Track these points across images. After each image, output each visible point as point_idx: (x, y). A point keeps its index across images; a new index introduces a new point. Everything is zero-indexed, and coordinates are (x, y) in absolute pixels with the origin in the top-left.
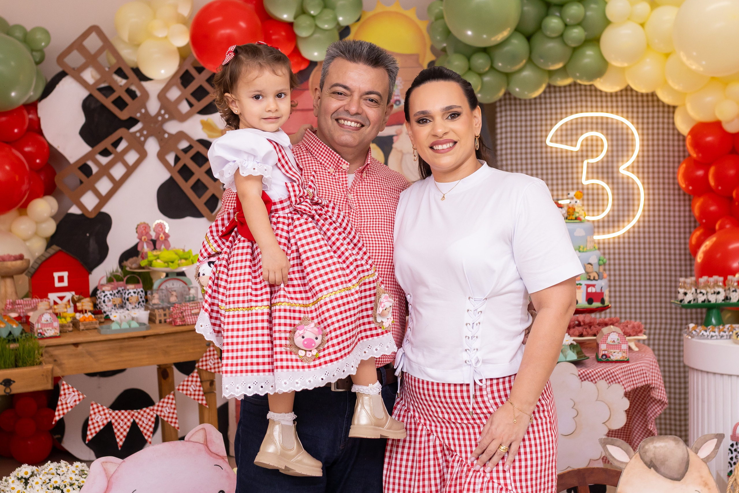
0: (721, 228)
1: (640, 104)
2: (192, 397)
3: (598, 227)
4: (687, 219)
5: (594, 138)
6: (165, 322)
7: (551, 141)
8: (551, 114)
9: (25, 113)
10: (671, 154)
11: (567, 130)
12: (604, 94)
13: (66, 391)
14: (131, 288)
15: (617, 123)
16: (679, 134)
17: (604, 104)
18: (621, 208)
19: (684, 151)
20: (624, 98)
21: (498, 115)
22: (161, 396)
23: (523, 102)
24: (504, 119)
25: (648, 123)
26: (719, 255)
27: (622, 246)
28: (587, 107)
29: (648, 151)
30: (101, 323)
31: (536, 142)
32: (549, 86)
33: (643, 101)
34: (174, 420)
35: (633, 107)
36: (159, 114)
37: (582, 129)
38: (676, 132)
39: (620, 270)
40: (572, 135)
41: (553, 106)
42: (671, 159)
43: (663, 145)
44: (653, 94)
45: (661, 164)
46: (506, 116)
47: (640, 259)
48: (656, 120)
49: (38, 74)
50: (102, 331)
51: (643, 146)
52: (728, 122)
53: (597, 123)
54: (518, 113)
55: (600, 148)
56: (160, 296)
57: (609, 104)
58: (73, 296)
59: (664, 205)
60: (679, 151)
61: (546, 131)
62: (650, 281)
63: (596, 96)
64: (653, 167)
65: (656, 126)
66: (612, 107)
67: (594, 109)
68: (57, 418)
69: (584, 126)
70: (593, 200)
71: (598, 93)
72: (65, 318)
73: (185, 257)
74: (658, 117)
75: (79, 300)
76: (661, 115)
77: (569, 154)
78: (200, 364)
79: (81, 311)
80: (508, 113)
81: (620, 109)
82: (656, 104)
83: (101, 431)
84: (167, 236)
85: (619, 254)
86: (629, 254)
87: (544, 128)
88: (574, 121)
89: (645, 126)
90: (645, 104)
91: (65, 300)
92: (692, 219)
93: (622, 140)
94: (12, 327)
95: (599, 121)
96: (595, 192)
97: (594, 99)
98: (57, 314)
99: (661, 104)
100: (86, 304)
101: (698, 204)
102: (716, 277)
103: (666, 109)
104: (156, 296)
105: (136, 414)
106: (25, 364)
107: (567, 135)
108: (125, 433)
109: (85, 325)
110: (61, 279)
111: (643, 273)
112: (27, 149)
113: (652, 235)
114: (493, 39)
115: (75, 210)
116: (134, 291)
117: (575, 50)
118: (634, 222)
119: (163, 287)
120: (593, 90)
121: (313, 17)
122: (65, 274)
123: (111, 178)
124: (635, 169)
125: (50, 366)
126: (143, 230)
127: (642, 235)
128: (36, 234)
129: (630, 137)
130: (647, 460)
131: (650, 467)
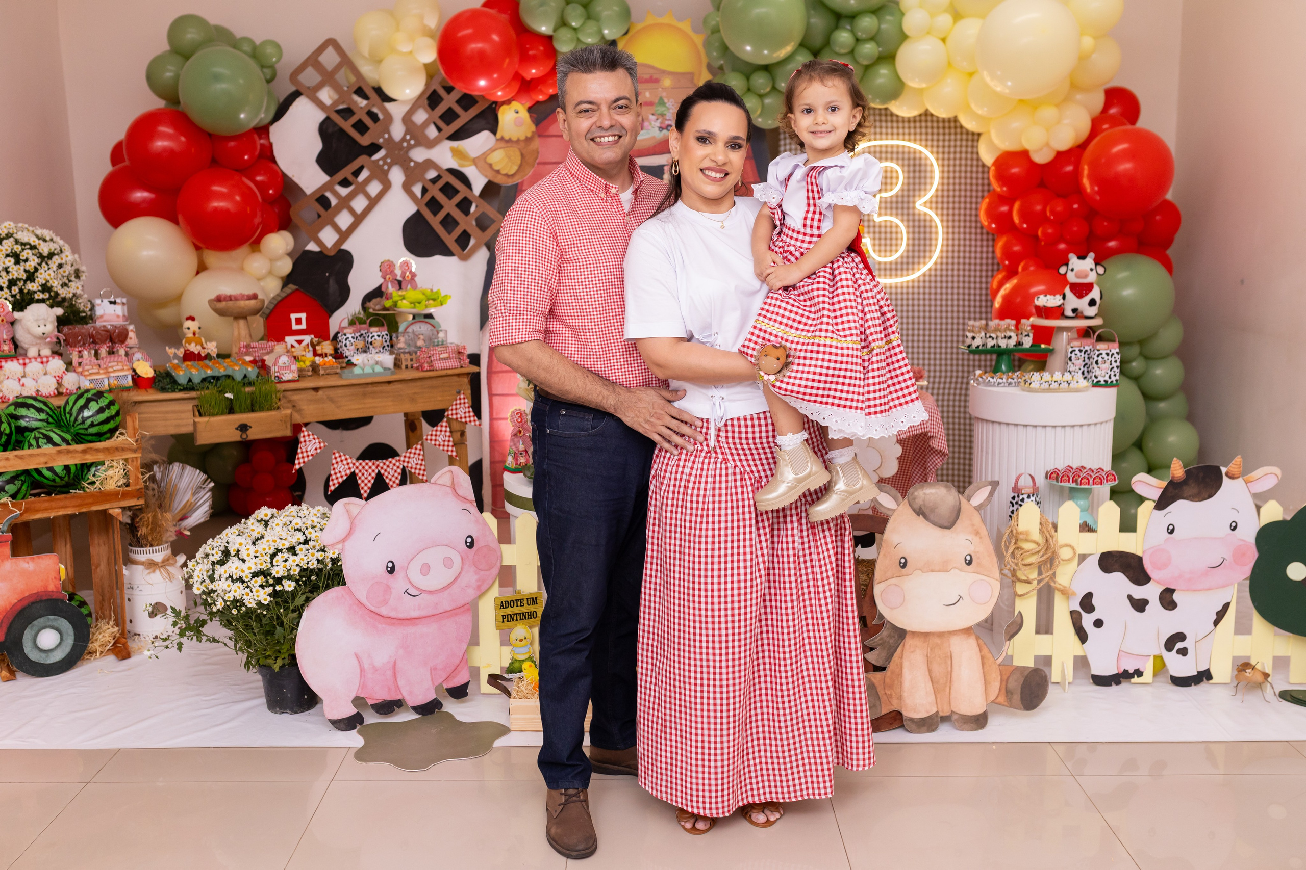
0: (1024, 269)
1: (941, 131)
2: (441, 448)
3: (891, 269)
4: (990, 261)
5: (889, 169)
6: (412, 367)
9: (256, 137)
10: (974, 187)
12: (900, 119)
13: (307, 438)
14: (375, 331)
15: (915, 153)
16: (984, 165)
17: (901, 131)
18: (916, 248)
19: (989, 185)
20: (923, 124)
22: (409, 446)
25: (949, 153)
26: (1018, 300)
27: (916, 290)
28: (881, 133)
29: (948, 184)
30: (342, 368)
33: (944, 128)
34: (422, 472)
35: (932, 134)
36: (403, 140)
38: (980, 163)
39: (913, 317)
42: (974, 194)
43: (966, 178)
44: (955, 120)
45: (963, 199)
47: (936, 306)
48: (958, 149)
49: (270, 93)
50: (344, 376)
51: (943, 178)
52: (1036, 151)
53: (892, 153)
55: (894, 181)
56: (406, 340)
57: (907, 131)
58: (312, 339)
59: (965, 245)
60: (983, 185)
62: (947, 330)
63: (892, 121)
64: (954, 202)
65: (958, 156)
66: (909, 134)
67: (889, 137)
68: (297, 467)
70: (886, 239)
71: (895, 118)
72: (304, 362)
73: (433, 297)
74: (961, 146)
75: (319, 344)
76: (964, 143)
78: (450, 413)
79: (321, 355)
81: (918, 137)
82: (958, 130)
83: (344, 481)
84: (413, 275)
85: (913, 299)
86: (924, 299)
89: (946, 156)
90: (947, 131)
91: (304, 344)
92: (996, 261)
93: (920, 171)
94: (247, 369)
95: (895, 150)
96: (888, 230)
97: (889, 124)
98: (295, 357)
99: (964, 131)
100: (327, 348)
101: (1000, 244)
102: (1008, 321)
103: (970, 137)
104: (402, 339)
105: (381, 465)
106: (261, 409)
108: (370, 485)
109: (325, 369)
110: (299, 321)
111: (938, 321)
112: (259, 178)
113: (950, 279)
114: (775, 55)
115: (312, 247)
116: (377, 334)
117: (867, 68)
118: (930, 264)
119: (410, 330)
120: (888, 115)
121: (575, 29)
122: (303, 316)
123: (352, 212)
124: (934, 205)
125: (288, 411)
126: (387, 268)
127: (939, 279)
128: (270, 273)
129: (928, 168)
130: (916, 507)
131: (918, 514)
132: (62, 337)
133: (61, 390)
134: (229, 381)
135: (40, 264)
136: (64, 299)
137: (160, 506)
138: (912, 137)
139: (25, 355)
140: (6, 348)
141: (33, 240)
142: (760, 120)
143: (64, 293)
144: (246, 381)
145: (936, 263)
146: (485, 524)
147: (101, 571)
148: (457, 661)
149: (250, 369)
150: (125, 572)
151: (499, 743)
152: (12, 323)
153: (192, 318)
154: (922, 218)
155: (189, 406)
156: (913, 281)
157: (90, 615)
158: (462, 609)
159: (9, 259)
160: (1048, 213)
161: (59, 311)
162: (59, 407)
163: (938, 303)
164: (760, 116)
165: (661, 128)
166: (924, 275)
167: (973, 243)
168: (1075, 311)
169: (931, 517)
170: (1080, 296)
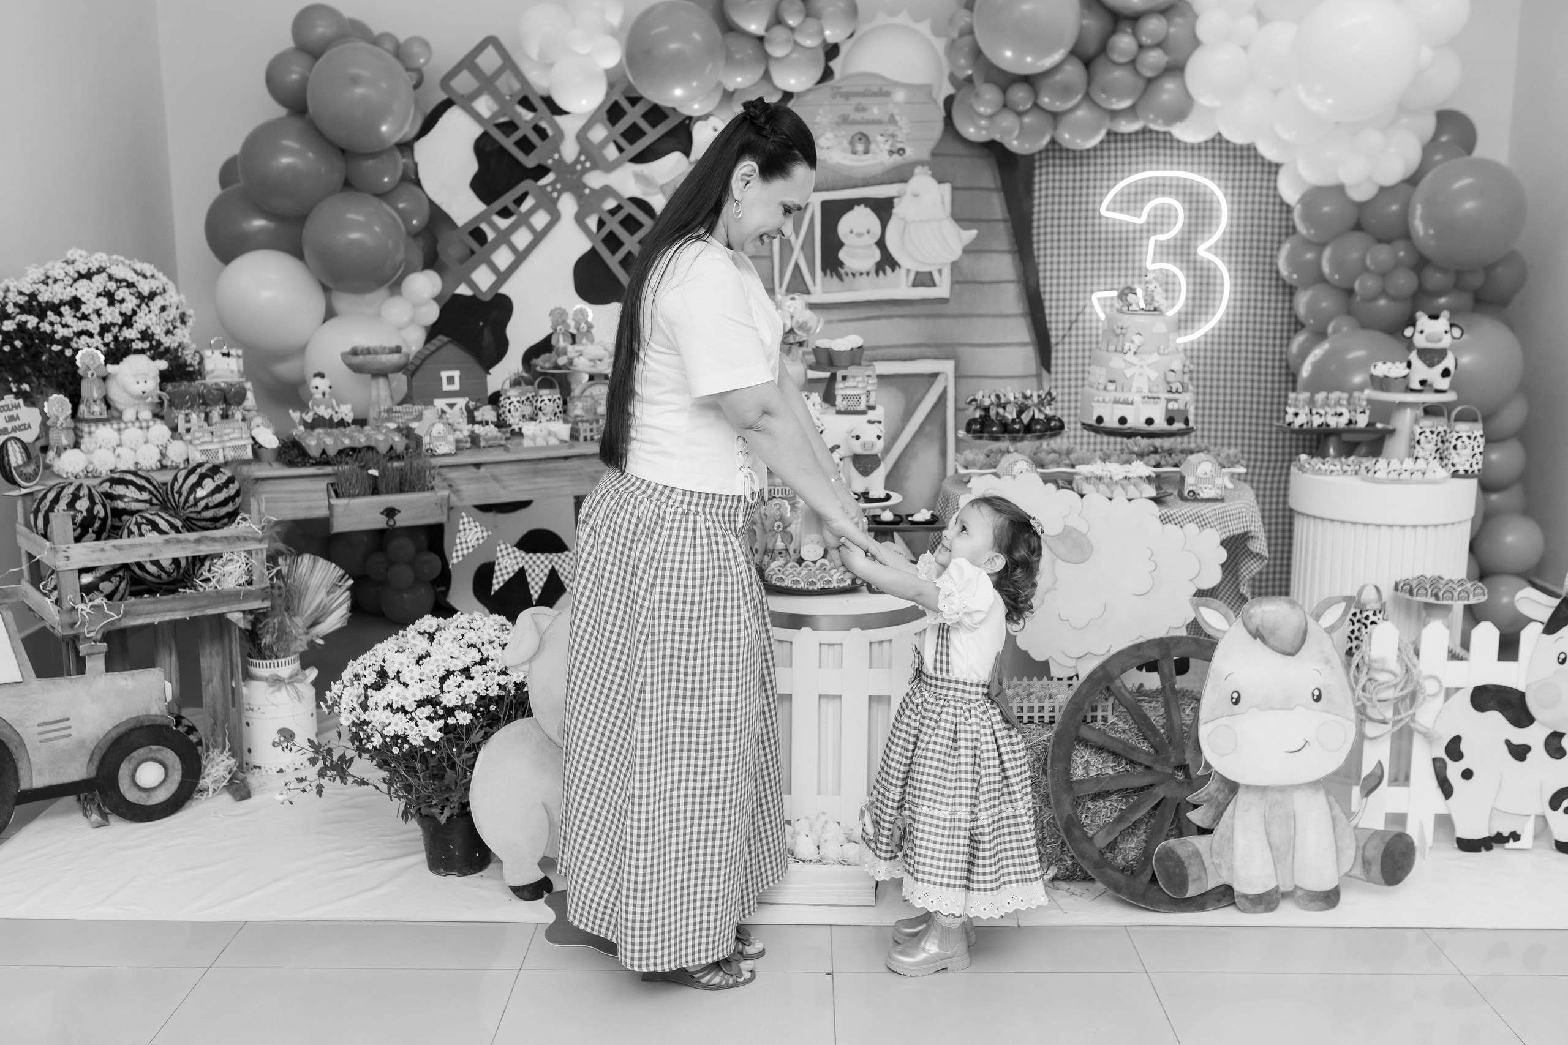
0: (1335, 330)
1: (1231, 161)
5: (1166, 206)
6: (592, 439)
7: (1108, 209)
8: (1110, 172)
9: (398, 154)
10: (1269, 230)
11: (1129, 194)
12: (1182, 145)
13: (466, 526)
14: (545, 393)
15: (1199, 186)
16: (1284, 203)
17: (1182, 160)
18: (1197, 303)
20: (1210, 152)
23: (1071, 155)
24: (1044, 177)
25: (1240, 187)
26: (1333, 368)
28: (1158, 163)
29: (1238, 226)
30: (508, 439)
31: (1087, 210)
32: (1109, 133)
33: (1235, 157)
35: (1221, 164)
36: (577, 161)
37: (1150, 193)
38: (1278, 200)
40: (1136, 201)
41: (1113, 160)
42: (1269, 238)
43: (1259, 218)
44: (1250, 147)
45: (1255, 244)
46: (1047, 173)
47: (1219, 373)
48: (1251, 183)
49: (417, 102)
50: (514, 449)
51: (1231, 218)
52: (1354, 187)
53: (1171, 186)
54: (1064, 169)
55: (1172, 220)
56: (582, 406)
57: (1189, 160)
58: (467, 403)
59: (1256, 300)
60: (1280, 227)
61: (1101, 195)
62: (1234, 402)
63: (1172, 147)
64: (1244, 248)
65: (1251, 191)
66: (1193, 164)
67: (1168, 166)
68: (455, 561)
69: (1153, 189)
71: (1175, 144)
72: (461, 431)
74: (1255, 179)
75: (477, 408)
76: (1259, 176)
77: (1131, 228)
79: (480, 423)
80: (1051, 169)
81: (1203, 167)
82: (1252, 160)
83: (511, 579)
84: (590, 327)
86: (1206, 365)
87: (1098, 191)
88: (1140, 183)
89: (1237, 191)
90: (1238, 161)
91: (456, 408)
93: (1204, 209)
94: (392, 439)
95: (1174, 183)
96: (1164, 279)
97: (1168, 152)
98: (449, 426)
99: (1260, 161)
100: (487, 413)
101: (1304, 299)
103: (1266, 169)
104: (579, 404)
105: (555, 559)
106: (412, 489)
107: (1129, 202)
108: (541, 584)
109: (487, 441)
110: (451, 380)
111: (1221, 391)
112: (401, 205)
113: (1237, 340)
114: (1040, 63)
115: (463, 290)
116: (549, 398)
117: (1150, 81)
118: (1214, 322)
119: (587, 393)
120: (1168, 140)
121: (792, 29)
122: (456, 374)
123: (513, 248)
124: (1220, 251)
125: (446, 493)
126: (558, 316)
127: (1223, 340)
128: (413, 321)
129: (1215, 206)
130: (1252, 627)
131: (1255, 637)
132: (164, 395)
133: (164, 462)
134: (370, 453)
135: (139, 306)
136: (168, 350)
137: (288, 609)
138: (1196, 167)
139: (120, 418)
140: (98, 409)
141: (131, 277)
142: (1015, 143)
143: (167, 342)
144: (392, 454)
145: (1220, 322)
147: (212, 688)
149: (397, 439)
150: (244, 690)
152: (104, 379)
153: (321, 375)
154: (1205, 266)
155: (323, 484)
156: (1192, 343)
157: (200, 743)
159: (101, 298)
160: (1368, 263)
161: (163, 365)
162: (165, 484)
163: (1222, 369)
164: (1017, 138)
165: (891, 152)
166: (1206, 335)
167: (1266, 297)
168: (1423, 383)
169: (1271, 641)
170: (1431, 365)
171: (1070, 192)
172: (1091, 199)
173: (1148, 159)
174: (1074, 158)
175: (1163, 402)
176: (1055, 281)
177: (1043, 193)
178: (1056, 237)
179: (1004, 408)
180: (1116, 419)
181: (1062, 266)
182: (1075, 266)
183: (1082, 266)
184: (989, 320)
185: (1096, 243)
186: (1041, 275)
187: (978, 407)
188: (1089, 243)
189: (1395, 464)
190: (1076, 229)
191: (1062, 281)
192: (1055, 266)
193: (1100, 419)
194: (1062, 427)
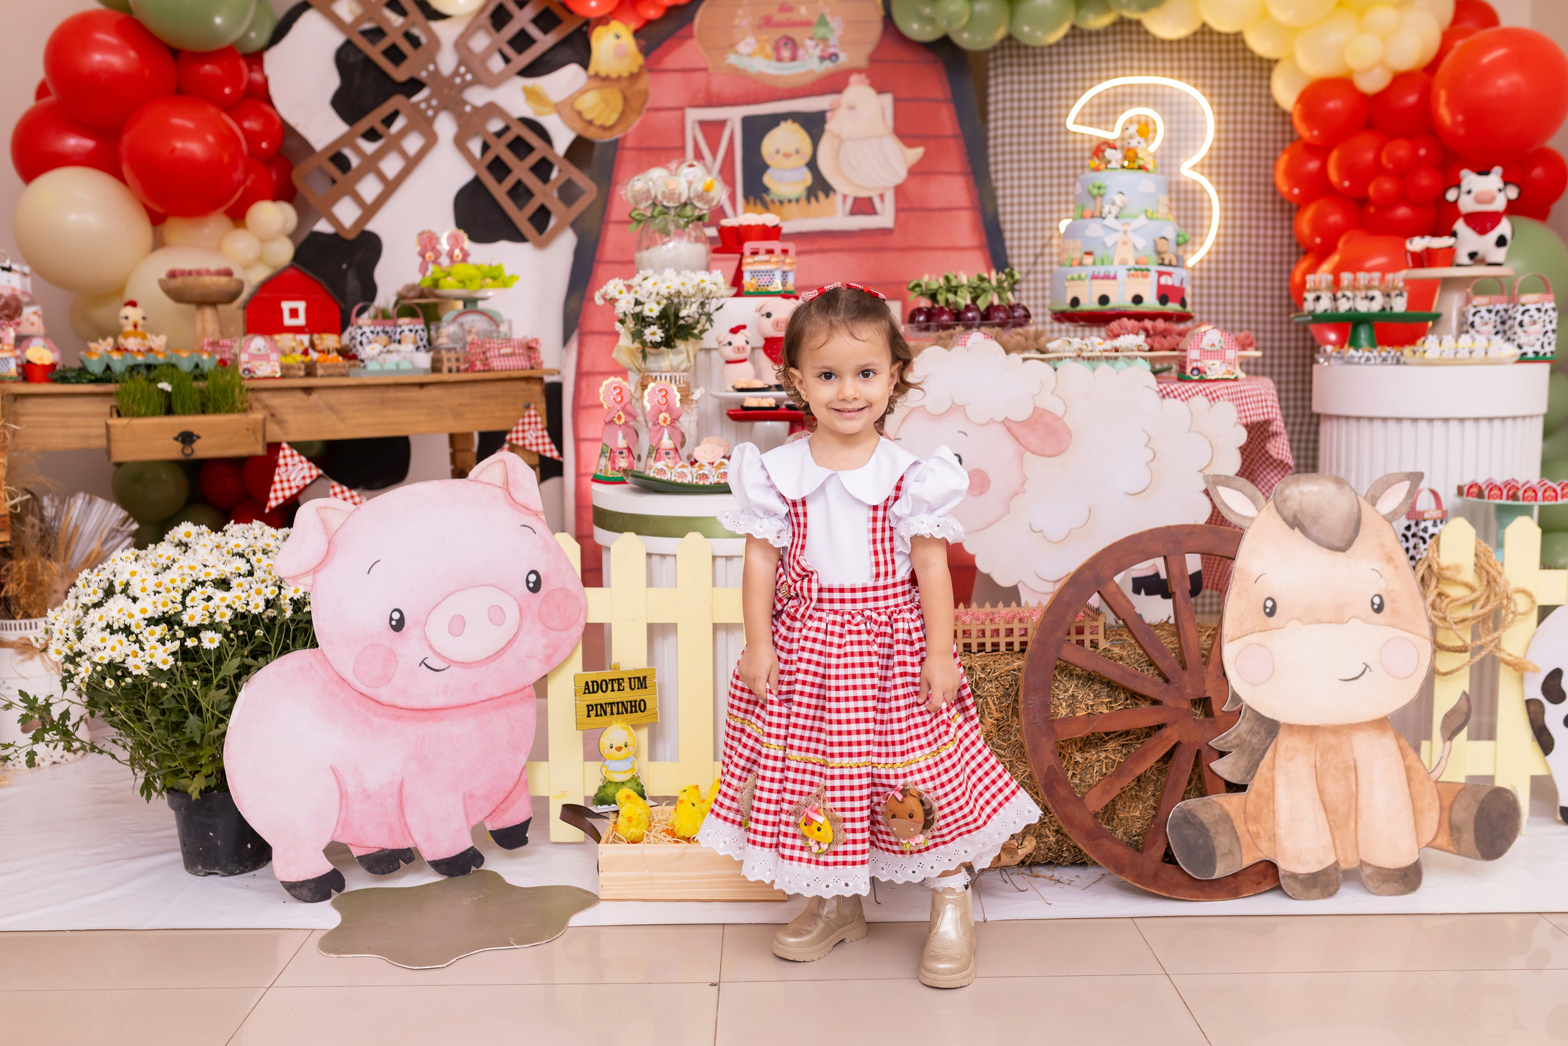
1: (1216, 64)
6: (458, 367)
7: (1075, 123)
8: (1076, 80)
11: (1099, 105)
12: (1159, 42)
13: (289, 461)
15: (1180, 95)
16: (1282, 111)
17: (1160, 64)
19: (1292, 132)
20: (1191, 54)
21: (992, 82)
23: (1030, 52)
24: (1000, 88)
28: (1132, 68)
29: (1227, 140)
31: (1051, 125)
32: (1074, 27)
33: (1220, 60)
35: (1204, 69)
36: (457, 73)
37: (1123, 103)
40: (1107, 113)
41: (1079, 67)
45: (1247, 162)
46: (1004, 83)
50: (353, 374)
51: (1218, 131)
52: (1364, 75)
53: (1147, 95)
56: (451, 334)
57: (1168, 64)
59: (1250, 227)
60: (1283, 137)
61: (1067, 106)
63: (1146, 50)
64: (1235, 166)
66: (1172, 68)
67: (1144, 72)
69: (1127, 99)
71: (1151, 46)
72: (292, 355)
73: (492, 275)
78: (514, 436)
79: (322, 352)
80: (1008, 78)
81: (1184, 73)
87: (1063, 102)
88: (1112, 92)
89: (1224, 100)
90: (1225, 64)
93: (1186, 122)
94: (200, 359)
95: (1151, 90)
97: (1143, 55)
104: (445, 333)
106: (217, 411)
107: (1099, 114)
109: (326, 367)
110: (294, 313)
112: (247, 123)
113: (1229, 275)
115: (323, 227)
118: (1202, 253)
120: (1141, 41)
122: (301, 306)
123: (381, 177)
124: (1207, 169)
125: (260, 417)
126: (427, 242)
127: (1213, 275)
128: (256, 258)
129: (1199, 117)
130: (1289, 513)
131: (1292, 527)
137: (43, 552)
142: (965, 35)
146: (560, 551)
148: (510, 784)
151: (578, 920)
153: (133, 304)
154: (1190, 187)
155: (103, 404)
158: (520, 695)
160: (1384, 161)
164: (965, 28)
165: (822, 58)
167: (1262, 223)
168: (1473, 256)
169: (1314, 531)
170: (1482, 231)
171: (1031, 104)
172: (1055, 112)
173: (1120, 64)
174: (1035, 56)
175: (1153, 276)
176: (1016, 208)
177: (1000, 106)
178: (1015, 157)
179: (955, 293)
180: (1096, 299)
181: (1024, 191)
182: (1039, 190)
183: (1047, 190)
184: (940, 253)
185: (1063, 164)
186: (1000, 201)
187: (922, 294)
188: (1055, 164)
189: (1448, 340)
190: (1039, 147)
191: (1024, 208)
192: (1016, 191)
193: (1075, 302)
194: (1028, 316)
